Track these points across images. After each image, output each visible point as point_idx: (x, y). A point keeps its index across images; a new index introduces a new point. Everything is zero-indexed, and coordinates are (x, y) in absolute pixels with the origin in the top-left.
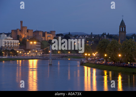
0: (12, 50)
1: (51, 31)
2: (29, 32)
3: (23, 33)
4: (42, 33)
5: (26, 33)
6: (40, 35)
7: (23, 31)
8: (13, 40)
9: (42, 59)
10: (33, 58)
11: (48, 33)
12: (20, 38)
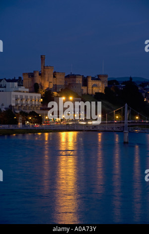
0: (33, 114)
1: (98, 76)
2: (58, 76)
3: (47, 79)
4: (81, 80)
5: (51, 79)
6: (77, 82)
7: (46, 76)
8: (30, 92)
9: (86, 131)
10: (68, 129)
11: (93, 79)
12: (40, 89)
